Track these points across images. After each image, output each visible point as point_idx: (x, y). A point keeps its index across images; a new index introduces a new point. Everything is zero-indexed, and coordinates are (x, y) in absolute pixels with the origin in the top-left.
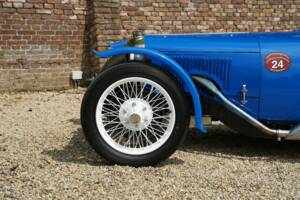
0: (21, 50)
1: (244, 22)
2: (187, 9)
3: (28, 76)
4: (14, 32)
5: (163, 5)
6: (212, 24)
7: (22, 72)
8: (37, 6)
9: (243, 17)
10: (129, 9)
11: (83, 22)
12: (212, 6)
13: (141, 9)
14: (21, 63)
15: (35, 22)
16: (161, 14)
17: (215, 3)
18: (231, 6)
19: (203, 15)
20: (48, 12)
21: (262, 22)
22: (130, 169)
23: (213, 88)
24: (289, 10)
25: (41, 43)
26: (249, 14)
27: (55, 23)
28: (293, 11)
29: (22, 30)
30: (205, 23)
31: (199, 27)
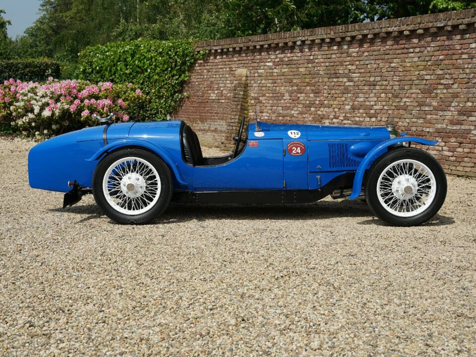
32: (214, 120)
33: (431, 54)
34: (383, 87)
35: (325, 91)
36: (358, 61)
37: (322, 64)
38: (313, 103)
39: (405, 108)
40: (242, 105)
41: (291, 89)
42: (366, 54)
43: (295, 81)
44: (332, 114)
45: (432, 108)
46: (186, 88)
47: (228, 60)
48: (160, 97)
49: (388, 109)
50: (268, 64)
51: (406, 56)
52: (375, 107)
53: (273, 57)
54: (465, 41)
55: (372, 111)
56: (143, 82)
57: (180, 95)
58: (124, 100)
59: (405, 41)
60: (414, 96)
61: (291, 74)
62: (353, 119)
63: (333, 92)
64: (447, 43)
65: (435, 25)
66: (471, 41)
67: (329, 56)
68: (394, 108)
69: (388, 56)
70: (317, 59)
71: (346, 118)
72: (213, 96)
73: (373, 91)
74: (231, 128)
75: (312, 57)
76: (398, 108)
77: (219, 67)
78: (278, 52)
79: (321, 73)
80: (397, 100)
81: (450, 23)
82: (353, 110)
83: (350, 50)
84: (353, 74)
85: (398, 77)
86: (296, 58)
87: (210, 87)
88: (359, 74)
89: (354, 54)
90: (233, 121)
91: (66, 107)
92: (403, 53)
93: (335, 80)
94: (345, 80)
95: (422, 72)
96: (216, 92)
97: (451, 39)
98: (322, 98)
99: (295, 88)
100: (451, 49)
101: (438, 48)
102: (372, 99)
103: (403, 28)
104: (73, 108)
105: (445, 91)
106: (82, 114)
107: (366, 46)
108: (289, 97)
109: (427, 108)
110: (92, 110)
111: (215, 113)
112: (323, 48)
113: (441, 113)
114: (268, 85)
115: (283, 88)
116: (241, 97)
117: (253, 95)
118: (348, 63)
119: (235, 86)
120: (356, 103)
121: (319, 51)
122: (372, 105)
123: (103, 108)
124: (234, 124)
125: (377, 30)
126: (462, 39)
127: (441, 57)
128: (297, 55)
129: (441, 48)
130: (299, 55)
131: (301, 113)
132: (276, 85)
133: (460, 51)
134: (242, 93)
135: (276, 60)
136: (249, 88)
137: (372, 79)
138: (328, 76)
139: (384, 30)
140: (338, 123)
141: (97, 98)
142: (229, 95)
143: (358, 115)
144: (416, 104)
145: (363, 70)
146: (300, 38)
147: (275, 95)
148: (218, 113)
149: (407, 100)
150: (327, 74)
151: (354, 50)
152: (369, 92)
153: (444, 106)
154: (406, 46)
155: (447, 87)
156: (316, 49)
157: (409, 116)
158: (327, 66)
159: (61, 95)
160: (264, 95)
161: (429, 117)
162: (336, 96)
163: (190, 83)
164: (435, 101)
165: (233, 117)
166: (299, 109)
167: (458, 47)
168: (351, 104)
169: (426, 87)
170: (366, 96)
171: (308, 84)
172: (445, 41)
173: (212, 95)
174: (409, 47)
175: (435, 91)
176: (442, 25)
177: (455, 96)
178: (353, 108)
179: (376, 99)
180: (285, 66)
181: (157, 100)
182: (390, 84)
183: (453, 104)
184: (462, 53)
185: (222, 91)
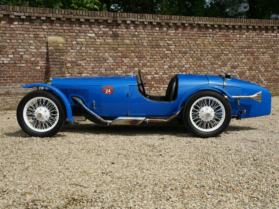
0: (8, 86)
1: (145, 69)
2: (108, 61)
3: (12, 101)
4: (3, 77)
5: (92, 59)
6: (124, 70)
7: (8, 99)
8: (17, 62)
9: (144, 65)
10: (72, 62)
11: (44, 70)
12: (124, 59)
13: (79, 62)
14: (8, 94)
15: (16, 71)
16: (92, 64)
17: (126, 58)
18: (136, 59)
19: (119, 65)
20: (23, 65)
21: (157, 69)
22: (39, 139)
23: (81, 102)
24: (174, 62)
25: (19, 82)
26: (148, 64)
27: (27, 71)
28: (176, 62)
29: (8, 75)
30: (120, 69)
31: (116, 72)
32: (5, 84)
33: (219, 38)
34: (191, 55)
35: (148, 57)
36: (174, 38)
37: (146, 39)
38: (137, 64)
39: (204, 66)
41: (116, 55)
42: (180, 35)
43: (119, 49)
44: (154, 71)
45: (218, 66)
47: (33, 27)
49: (193, 67)
50: (89, 35)
51: (205, 38)
52: (186, 66)
53: (95, 30)
54: (235, 34)
55: (184, 69)
59: (205, 30)
60: (209, 59)
61: (117, 44)
62: (170, 74)
63: (154, 57)
64: (226, 33)
65: (224, 24)
66: (237, 34)
67: (152, 34)
68: (197, 66)
69: (194, 37)
70: (141, 35)
71: (164, 73)
72: (5, 60)
73: (185, 57)
75: (137, 33)
76: (200, 66)
77: (18, 32)
78: (101, 26)
79: (145, 44)
80: (200, 62)
81: (232, 24)
82: (170, 69)
83: (169, 31)
84: (171, 47)
85: (200, 49)
86: (121, 32)
88: (175, 47)
89: (172, 34)
92: (203, 36)
93: (156, 49)
94: (165, 50)
95: (214, 47)
96: (12, 56)
97: (228, 32)
98: (145, 61)
99: (120, 54)
100: (228, 37)
101: (222, 35)
102: (183, 61)
103: (208, 23)
105: (225, 57)
107: (180, 30)
108: (113, 61)
109: (216, 66)
111: (7, 77)
112: (147, 28)
113: (223, 68)
114: (89, 51)
115: (106, 54)
117: (69, 59)
118: (167, 39)
120: (172, 64)
121: (143, 29)
122: (184, 65)
125: (191, 22)
126: (233, 32)
127: (224, 40)
128: (122, 30)
129: (224, 36)
130: (125, 30)
131: (125, 72)
132: (99, 51)
133: (232, 38)
135: (100, 32)
137: (184, 50)
138: (151, 46)
139: (196, 22)
140: (158, 77)
142: (33, 59)
143: (174, 71)
144: (210, 64)
145: (178, 44)
146: (131, 19)
147: (98, 59)
148: (14, 77)
149: (205, 62)
150: (150, 45)
151: (172, 32)
152: (182, 57)
153: (224, 64)
154: (206, 33)
155: (226, 55)
156: (141, 28)
157: (206, 70)
158: (149, 40)
160: (83, 60)
161: (217, 70)
162: (157, 59)
164: (220, 62)
166: (123, 69)
167: (231, 36)
168: (169, 65)
169: (216, 55)
170: (179, 60)
171: (132, 51)
172: (225, 32)
173: (3, 59)
174: (207, 33)
175: (220, 57)
176: (228, 24)
177: (230, 59)
178: (170, 67)
179: (186, 61)
180: (109, 37)
182: (196, 53)
183: (228, 64)
184: (233, 39)
185: (22, 56)
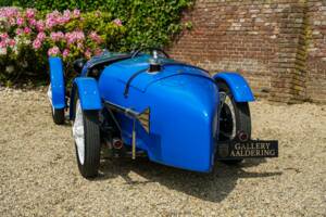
0: (239, 63)
4: (235, 49)
8: (248, 29)
15: (248, 41)
20: (256, 33)
25: (251, 58)
27: (260, 42)
29: (239, 47)
32: (236, 58)
40: (300, 38)
46: (186, 17)
48: (142, 29)
56: (116, 11)
57: (177, 27)
58: (98, 33)
72: (236, 26)
74: (283, 70)
87: (232, 14)
90: (286, 60)
91: (27, 42)
96: (242, 20)
104: (36, 45)
106: (50, 53)
110: (62, 47)
116: (299, 26)
117: (317, 23)
119: (285, 11)
123: (76, 44)
124: (288, 65)
134: (301, 21)
136: (309, 13)
141: (64, 30)
142: (267, 24)
148: (245, 50)
159: (16, 26)
163: (193, 9)
165: (285, 55)
173: (234, 24)
181: (139, 33)
185: (254, 19)
